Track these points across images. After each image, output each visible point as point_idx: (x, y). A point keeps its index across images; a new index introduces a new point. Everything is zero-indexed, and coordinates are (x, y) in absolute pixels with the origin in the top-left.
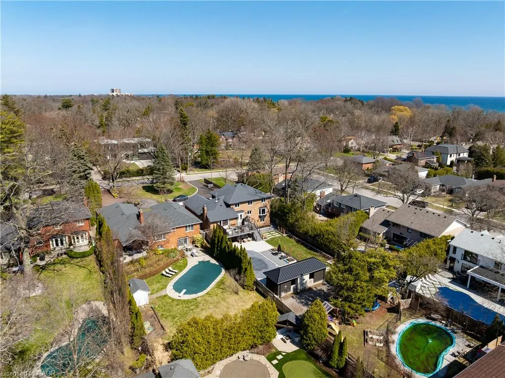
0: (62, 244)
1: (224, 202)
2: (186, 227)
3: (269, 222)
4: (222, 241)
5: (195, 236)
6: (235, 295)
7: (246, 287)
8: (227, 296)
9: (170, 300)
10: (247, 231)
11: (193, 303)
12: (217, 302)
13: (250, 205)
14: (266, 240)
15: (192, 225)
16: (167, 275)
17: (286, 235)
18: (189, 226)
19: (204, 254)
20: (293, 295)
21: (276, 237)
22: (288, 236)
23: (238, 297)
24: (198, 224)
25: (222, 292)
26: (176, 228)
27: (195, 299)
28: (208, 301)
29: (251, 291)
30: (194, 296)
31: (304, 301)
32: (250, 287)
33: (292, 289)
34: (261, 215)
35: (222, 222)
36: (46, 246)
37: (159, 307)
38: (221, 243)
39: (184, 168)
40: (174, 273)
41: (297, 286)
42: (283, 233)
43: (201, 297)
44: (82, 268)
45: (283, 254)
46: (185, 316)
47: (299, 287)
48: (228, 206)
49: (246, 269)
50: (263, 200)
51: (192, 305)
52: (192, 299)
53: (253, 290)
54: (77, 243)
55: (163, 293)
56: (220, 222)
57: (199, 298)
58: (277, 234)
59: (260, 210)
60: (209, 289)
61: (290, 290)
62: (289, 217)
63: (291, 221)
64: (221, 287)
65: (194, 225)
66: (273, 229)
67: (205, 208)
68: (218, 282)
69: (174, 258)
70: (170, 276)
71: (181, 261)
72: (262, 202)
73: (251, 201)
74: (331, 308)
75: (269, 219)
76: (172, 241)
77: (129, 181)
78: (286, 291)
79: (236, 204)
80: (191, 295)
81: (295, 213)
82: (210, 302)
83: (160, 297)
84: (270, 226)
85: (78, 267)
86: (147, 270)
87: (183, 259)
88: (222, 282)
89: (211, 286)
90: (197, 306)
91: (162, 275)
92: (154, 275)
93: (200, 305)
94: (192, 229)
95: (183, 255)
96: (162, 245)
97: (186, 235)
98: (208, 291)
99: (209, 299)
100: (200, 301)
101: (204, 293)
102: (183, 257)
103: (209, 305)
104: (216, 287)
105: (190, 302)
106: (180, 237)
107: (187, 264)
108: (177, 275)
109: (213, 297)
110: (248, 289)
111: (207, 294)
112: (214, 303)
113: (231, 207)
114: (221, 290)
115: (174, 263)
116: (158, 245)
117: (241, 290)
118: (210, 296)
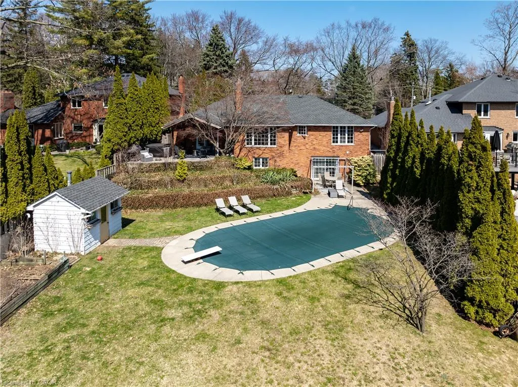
2: (335, 130)
4: (407, 143)
5: (354, 159)
6: (405, 329)
7: (471, 310)
8: (360, 317)
11: (196, 297)
15: (351, 131)
16: (226, 210)
18: (343, 130)
23: (416, 340)
24: (365, 129)
25: (348, 297)
26: (310, 133)
27: (220, 286)
29: (497, 334)
30: (229, 274)
32: (494, 312)
38: (406, 152)
40: (243, 210)
43: (249, 284)
48: (456, 108)
49: (478, 220)
51: (181, 304)
55: (158, 242)
60: (302, 268)
64: (352, 275)
65: (357, 129)
68: (354, 260)
69: (273, 184)
70: (229, 212)
71: (294, 198)
76: (295, 158)
79: (479, 105)
80: (222, 270)
86: (187, 191)
87: (301, 194)
88: (370, 263)
89: (320, 263)
90: (199, 312)
91: (218, 210)
92: (199, 205)
93: (215, 315)
94: (350, 140)
95: (307, 190)
96: (265, 160)
97: (334, 152)
98: (293, 273)
99: (269, 302)
100: (228, 297)
101: (272, 277)
102: (305, 193)
103: (246, 330)
104: (335, 273)
105: (191, 291)
106: (318, 153)
107: (299, 205)
108: (251, 216)
109: (295, 302)
110: (480, 323)
111: (281, 281)
112: (279, 331)
113: (464, 112)
114: (350, 286)
115: (272, 197)
116: (256, 156)
117: (443, 313)
118: (285, 294)
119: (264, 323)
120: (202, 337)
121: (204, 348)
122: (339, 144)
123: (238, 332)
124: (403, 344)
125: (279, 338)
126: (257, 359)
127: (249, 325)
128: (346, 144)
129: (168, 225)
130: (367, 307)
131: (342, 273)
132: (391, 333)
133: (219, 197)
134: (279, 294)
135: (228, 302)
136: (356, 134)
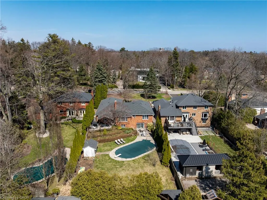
0: (73, 114)
1: (176, 105)
2: (143, 116)
3: (210, 125)
5: (149, 124)
6: (152, 167)
7: (163, 163)
8: (146, 165)
9: (108, 158)
10: (186, 126)
11: (120, 164)
12: (136, 168)
13: (195, 109)
14: (201, 136)
15: (148, 116)
16: (118, 143)
17: (218, 135)
18: (145, 116)
19: (150, 136)
20: (197, 179)
21: (210, 136)
22: (220, 136)
23: (153, 168)
25: (144, 162)
26: (136, 116)
27: (123, 162)
28: (130, 166)
30: (124, 159)
31: (203, 185)
32: (166, 164)
33: (197, 174)
34: (203, 118)
35: (170, 117)
36: (65, 114)
37: (99, 160)
39: (172, 87)
40: (122, 143)
41: (202, 173)
42: (216, 133)
43: (128, 161)
44: (74, 129)
45: (208, 148)
46: (109, 171)
47: (204, 173)
48: (177, 107)
49: (165, 150)
50: (206, 107)
51: (118, 165)
52: (121, 161)
53: (168, 167)
54: (80, 115)
55: (107, 153)
56: (169, 117)
57: (126, 162)
58: (212, 133)
59: (203, 114)
60: (137, 157)
61: (195, 174)
62: (223, 122)
63: (223, 125)
64: (145, 158)
65: (149, 115)
66: (210, 130)
67: (160, 106)
68: (146, 155)
69: (127, 134)
70: (119, 144)
71: (133, 137)
72: (205, 108)
73: (196, 106)
74: (215, 196)
75: (210, 122)
76: (132, 123)
77: (137, 90)
78: (191, 174)
79: (184, 107)
80: (122, 159)
81: (228, 119)
82: (131, 166)
83: (104, 155)
84: (210, 127)
85: (72, 128)
86: (107, 138)
87: (135, 136)
88: (148, 156)
89: (140, 156)
90: (122, 166)
91: (115, 142)
92: (110, 141)
93: (124, 166)
94: (147, 118)
95: (136, 134)
96: (124, 125)
97: (143, 121)
98: (135, 159)
99: (132, 164)
100: (125, 164)
101: (132, 160)
102: (136, 135)
103: (129, 168)
104: (142, 158)
105: (119, 163)
106: (139, 122)
107: (134, 140)
108: (124, 144)
109: (136, 164)
110: (164, 165)
111: (133, 160)
112: (134, 168)
113: (179, 108)
114: (145, 160)
115: (127, 137)
116: (122, 124)
117: (159, 164)
118: (134, 162)
119: (131, 167)
120: (123, 169)
121: (124, 171)
122: (144, 119)
123: (128, 168)
124: (152, 169)
125: (134, 169)
126: (131, 172)
127: (130, 167)
128: (146, 119)
129: (106, 148)
130: (147, 164)
131: (143, 158)
132: (151, 167)
133: (116, 140)
134: (133, 162)
135: (126, 165)
136: (149, 117)
